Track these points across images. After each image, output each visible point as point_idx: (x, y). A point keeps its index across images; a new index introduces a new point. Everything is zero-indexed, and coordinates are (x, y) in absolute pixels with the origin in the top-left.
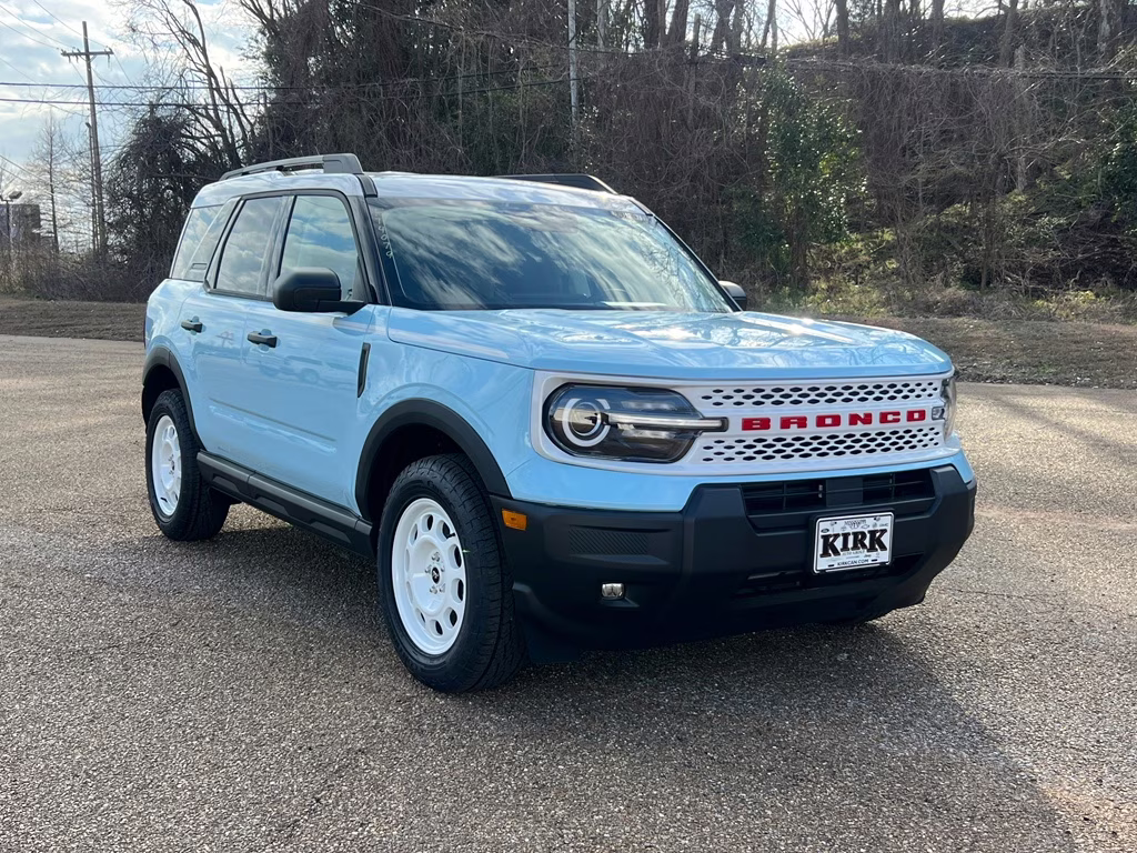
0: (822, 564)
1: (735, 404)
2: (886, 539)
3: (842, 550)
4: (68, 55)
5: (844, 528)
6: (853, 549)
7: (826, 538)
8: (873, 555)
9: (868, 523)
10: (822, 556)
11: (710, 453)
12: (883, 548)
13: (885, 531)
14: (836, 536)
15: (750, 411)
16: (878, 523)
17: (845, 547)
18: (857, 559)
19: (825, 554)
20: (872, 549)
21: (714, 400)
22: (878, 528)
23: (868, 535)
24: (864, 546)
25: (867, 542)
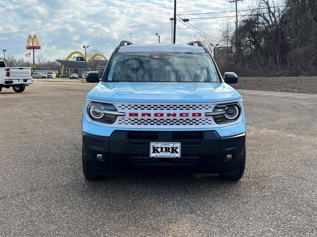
0: (153, 155)
1: (129, 109)
2: (178, 150)
3: (160, 152)
4: (231, 2)
5: (161, 146)
6: (165, 152)
7: (154, 148)
8: (173, 154)
9: (171, 145)
10: (152, 153)
11: (120, 122)
12: (177, 152)
13: (178, 148)
14: (158, 148)
15: (133, 111)
16: (175, 145)
17: (162, 151)
18: (167, 155)
19: (154, 152)
20: (172, 152)
21: (122, 107)
22: (175, 147)
23: (171, 149)
24: (169, 151)
25: (171, 150)
